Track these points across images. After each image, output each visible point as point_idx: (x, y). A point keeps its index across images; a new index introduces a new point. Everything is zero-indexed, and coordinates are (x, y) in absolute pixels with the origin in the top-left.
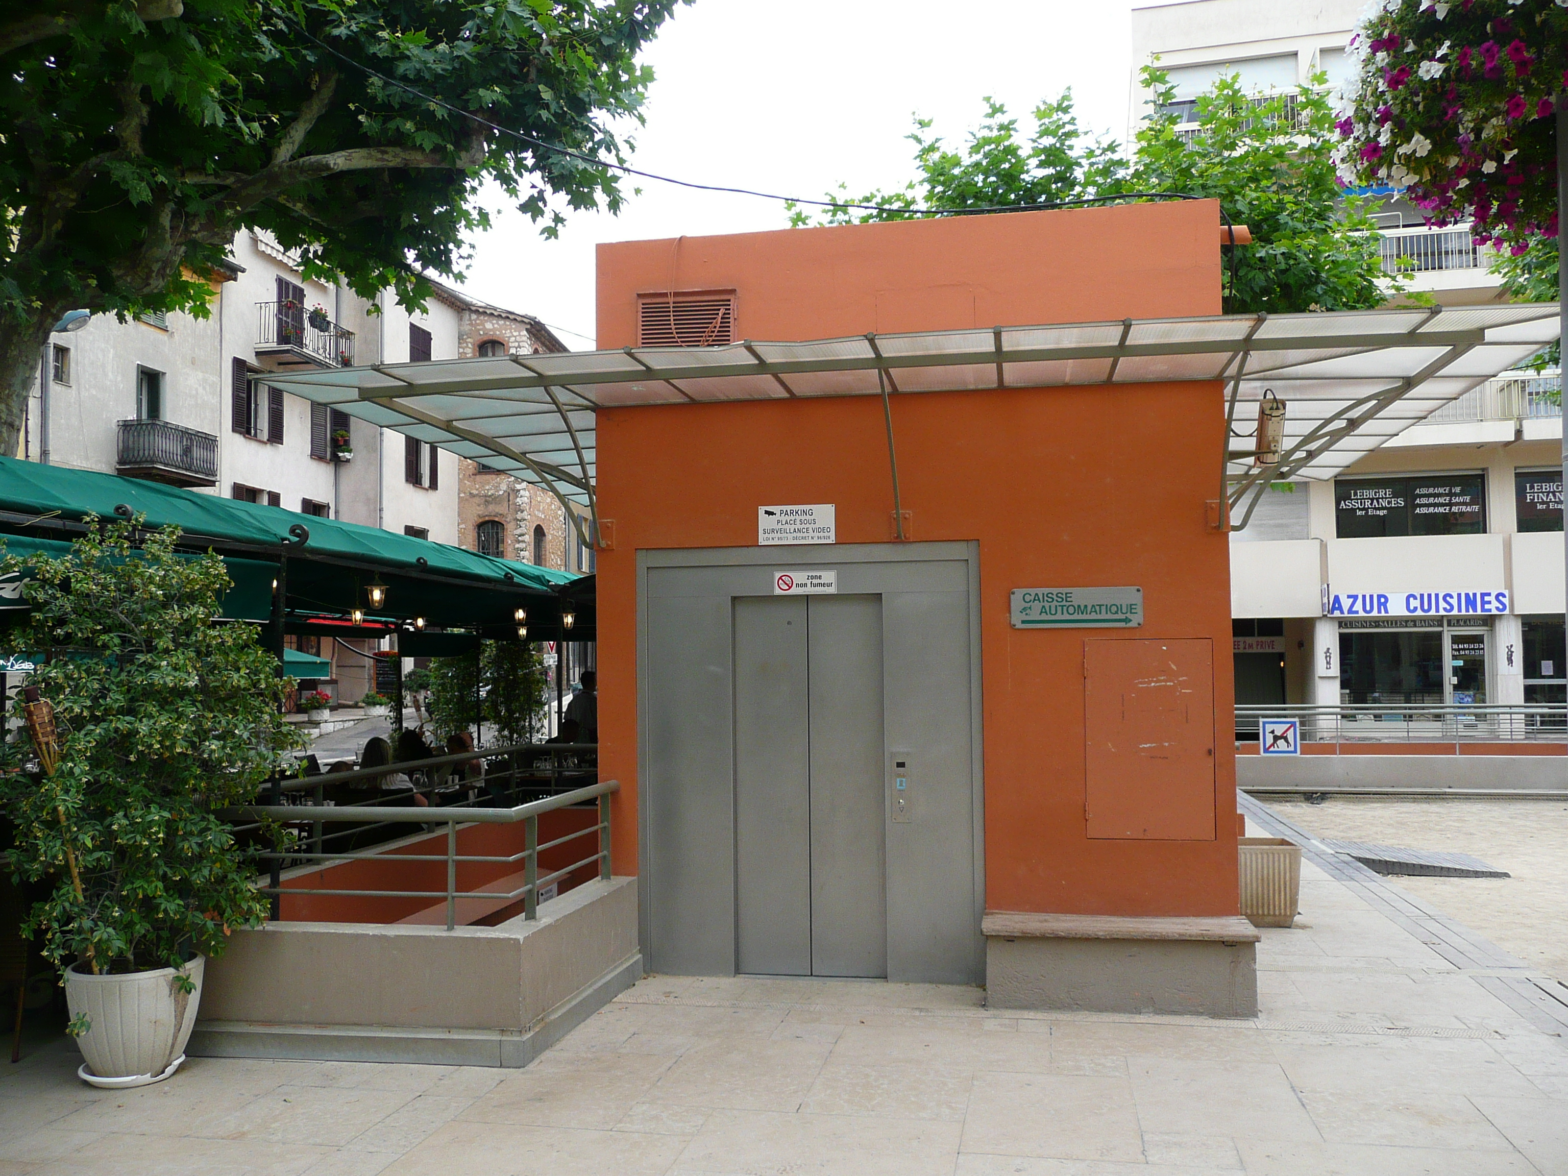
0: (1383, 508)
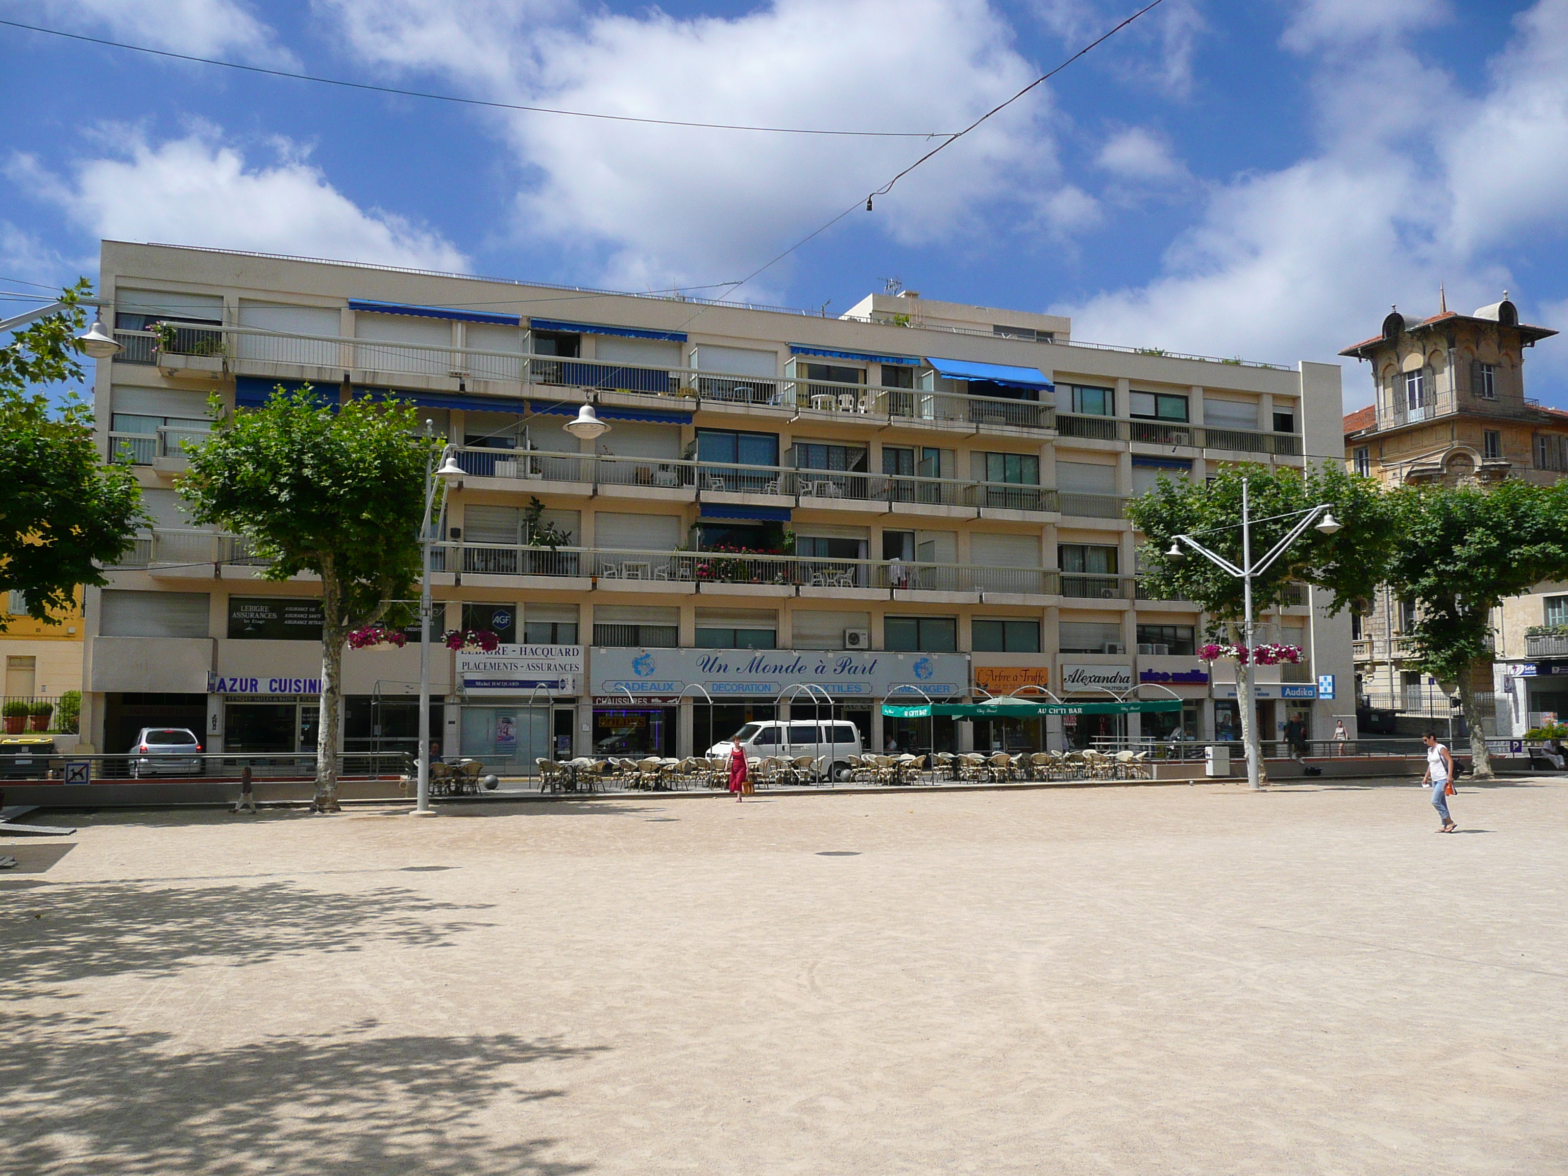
0: (264, 619)
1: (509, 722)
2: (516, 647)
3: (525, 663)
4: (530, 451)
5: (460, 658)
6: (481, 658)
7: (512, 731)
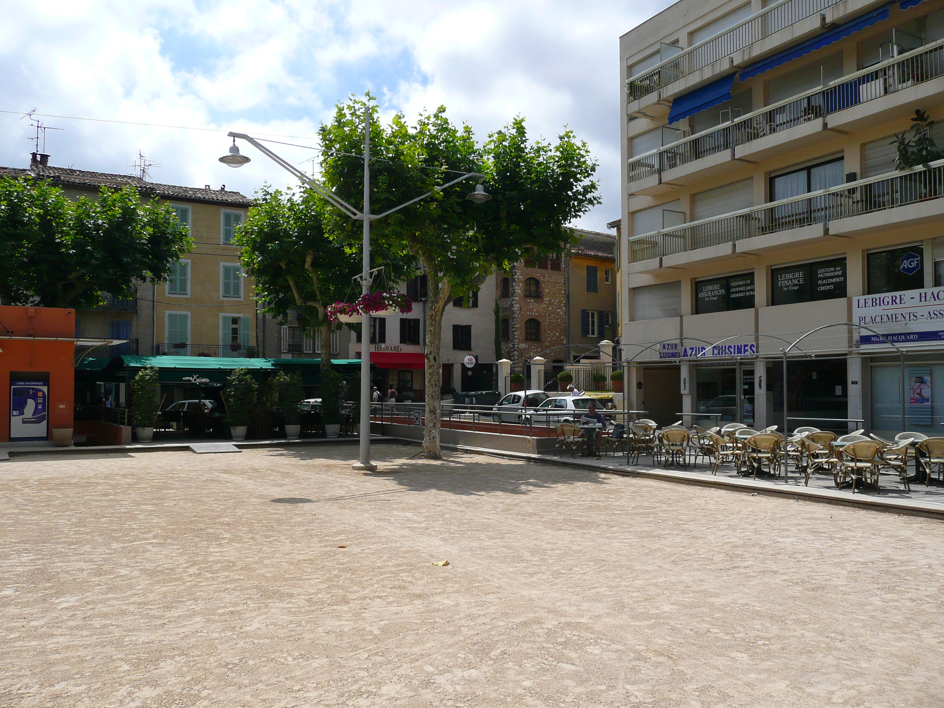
1: (922, 381)
2: (915, 293)
3: (924, 311)
4: (897, 58)
5: (857, 313)
6: (878, 310)
7: (926, 392)
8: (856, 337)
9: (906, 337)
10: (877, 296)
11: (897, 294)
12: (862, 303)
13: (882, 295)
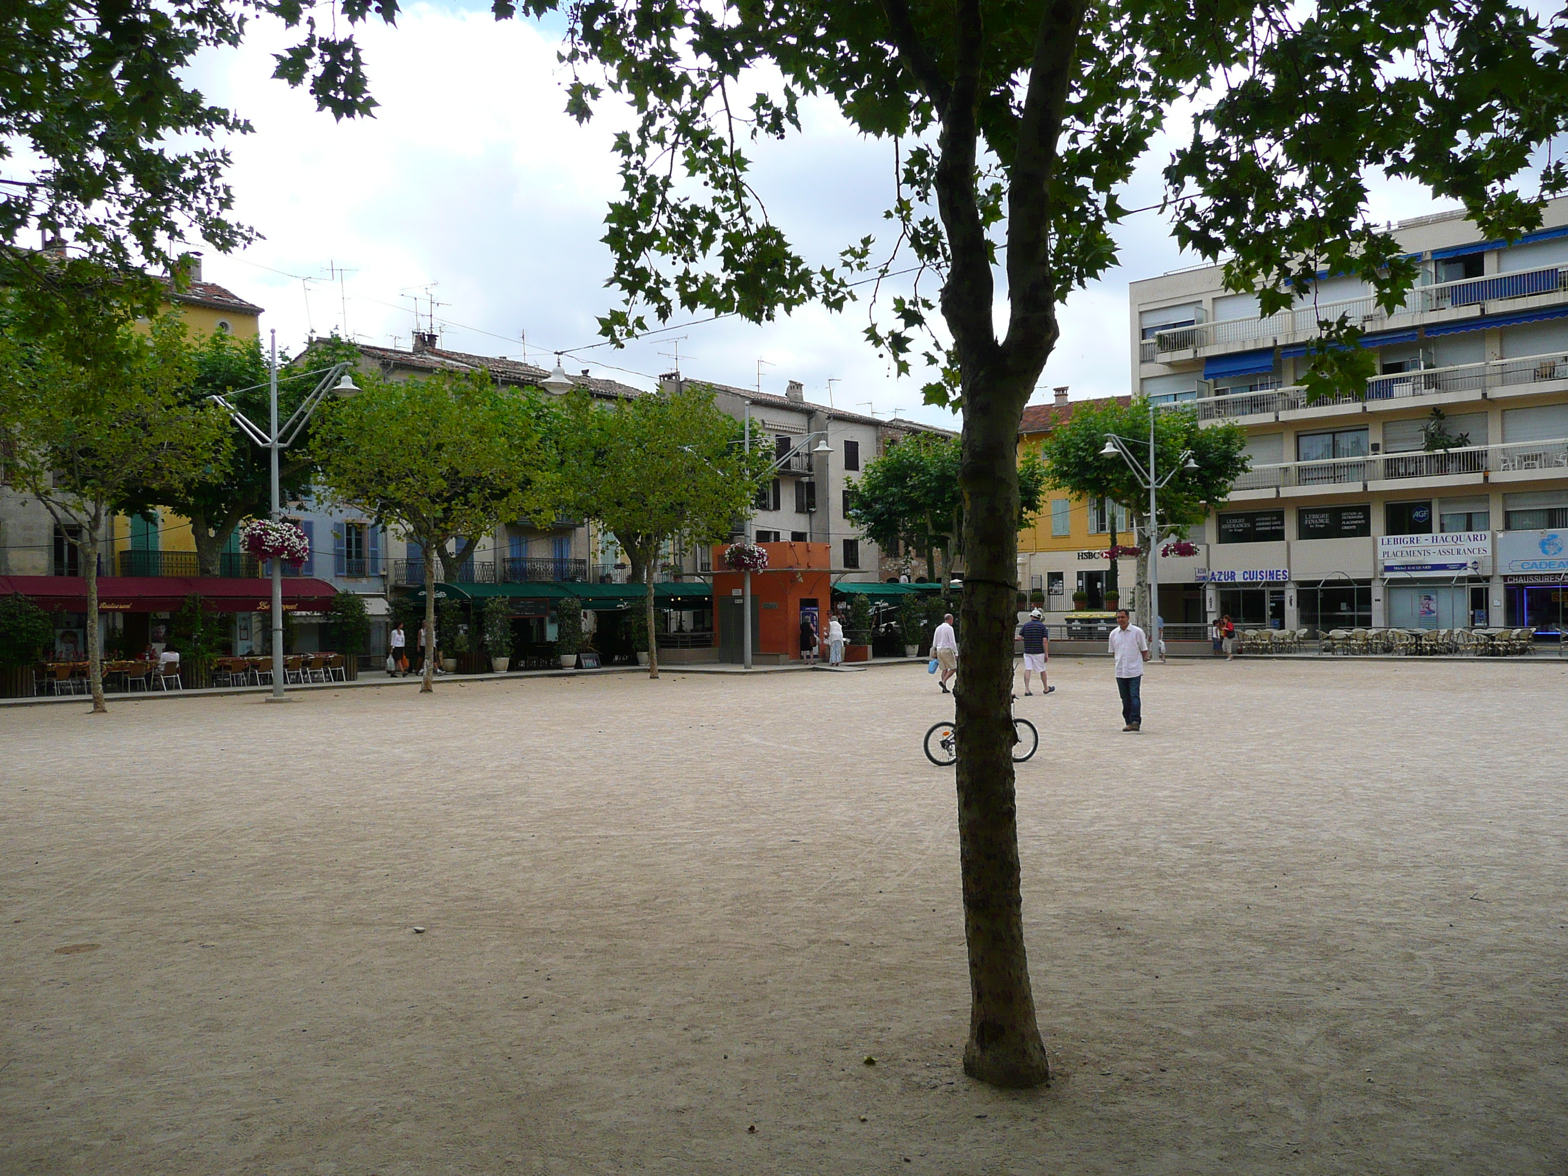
0: (1242, 528)
1: (1430, 599)
2: (1429, 536)
3: (1436, 549)
4: (1423, 370)
5: (1381, 549)
6: (1398, 547)
7: (1433, 606)
8: (1381, 567)
9: (1421, 567)
10: (1398, 537)
11: (1415, 536)
12: (1385, 541)
13: (1402, 536)
